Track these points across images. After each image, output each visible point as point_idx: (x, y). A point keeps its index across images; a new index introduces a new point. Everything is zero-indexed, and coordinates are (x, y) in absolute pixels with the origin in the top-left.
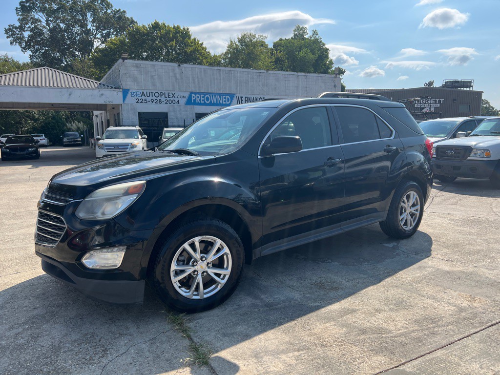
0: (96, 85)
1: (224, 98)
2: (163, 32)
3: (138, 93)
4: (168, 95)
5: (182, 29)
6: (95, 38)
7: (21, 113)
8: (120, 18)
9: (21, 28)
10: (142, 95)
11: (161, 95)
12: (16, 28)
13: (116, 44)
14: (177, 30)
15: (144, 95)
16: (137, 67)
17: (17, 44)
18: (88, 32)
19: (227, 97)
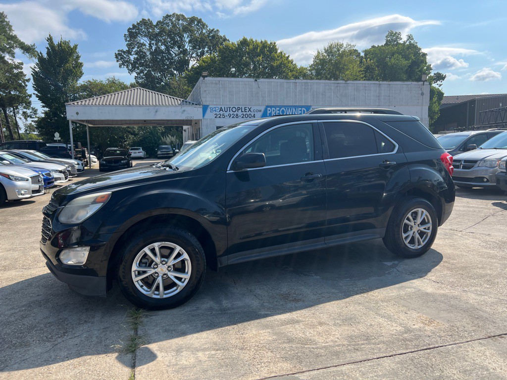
0: (179, 102)
1: (300, 110)
2: (251, 47)
3: (216, 109)
4: (245, 110)
5: (269, 43)
6: (191, 57)
7: (124, 129)
8: (213, 37)
9: (129, 52)
10: (220, 110)
11: (238, 110)
12: (124, 52)
13: (207, 62)
14: (264, 45)
15: (222, 110)
16: (216, 84)
17: (125, 66)
18: (185, 52)
19: (303, 109)
